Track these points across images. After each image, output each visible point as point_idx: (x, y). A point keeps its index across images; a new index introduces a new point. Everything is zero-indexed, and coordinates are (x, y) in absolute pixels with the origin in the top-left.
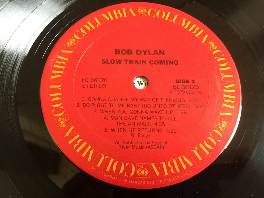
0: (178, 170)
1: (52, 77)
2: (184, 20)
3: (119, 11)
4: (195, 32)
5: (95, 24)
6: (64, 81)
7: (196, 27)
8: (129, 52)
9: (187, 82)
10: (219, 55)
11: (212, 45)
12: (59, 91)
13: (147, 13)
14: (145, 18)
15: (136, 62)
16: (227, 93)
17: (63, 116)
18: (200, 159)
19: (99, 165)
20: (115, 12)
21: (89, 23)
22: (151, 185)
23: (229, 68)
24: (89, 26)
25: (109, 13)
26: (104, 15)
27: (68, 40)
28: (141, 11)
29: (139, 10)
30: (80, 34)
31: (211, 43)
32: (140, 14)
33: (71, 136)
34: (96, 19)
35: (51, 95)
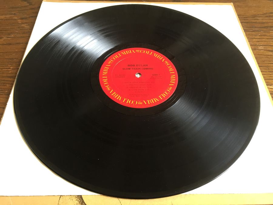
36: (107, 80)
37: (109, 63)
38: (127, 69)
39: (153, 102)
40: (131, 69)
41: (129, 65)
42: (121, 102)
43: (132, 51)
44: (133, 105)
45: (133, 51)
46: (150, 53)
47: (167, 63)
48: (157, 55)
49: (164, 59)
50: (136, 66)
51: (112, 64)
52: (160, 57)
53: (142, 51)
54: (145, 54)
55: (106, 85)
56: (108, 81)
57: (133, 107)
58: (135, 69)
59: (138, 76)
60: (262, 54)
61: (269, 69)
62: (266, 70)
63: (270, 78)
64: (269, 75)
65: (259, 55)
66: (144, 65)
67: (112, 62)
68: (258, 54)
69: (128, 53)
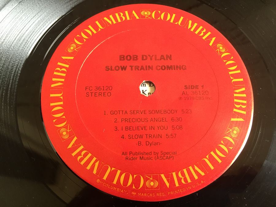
36: (62, 103)
37: (69, 51)
38: (117, 68)
39: (189, 181)
40: (128, 68)
41: (122, 58)
42: (98, 181)
43: (130, 14)
44: (134, 190)
45: (134, 12)
46: (177, 19)
47: (224, 51)
48: (196, 24)
49: (214, 39)
50: (140, 58)
51: (79, 55)
52: (205, 31)
53: (157, 15)
54: (165, 22)
55: (60, 120)
56: (66, 108)
57: (133, 196)
58: (137, 68)
59: (146, 89)
66: (162, 57)
67: (77, 45)
69: (121, 19)
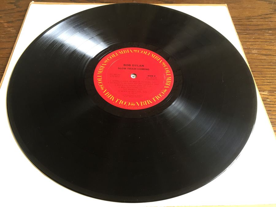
0: (146, 104)
1: (98, 73)
2: (153, 54)
3: (126, 51)
4: (157, 59)
5: (115, 55)
6: (103, 74)
7: (157, 57)
8: (129, 65)
9: (152, 76)
10: (166, 67)
11: (164, 64)
12: (101, 78)
13: (137, 52)
14: (137, 53)
15: (132, 69)
16: (168, 80)
17: (103, 86)
18: (155, 101)
19: (116, 102)
20: (124, 51)
21: (113, 54)
22: (136, 108)
23: (170, 72)
24: (113, 56)
25: (122, 51)
26: (119, 52)
27: (105, 60)
28: (135, 51)
29: (134, 51)
30: (109, 58)
31: (163, 63)
32: (134, 52)
33: (106, 93)
34: (116, 53)
35: (98, 79)
60: (256, 58)
61: (262, 74)
62: (259, 75)
63: (263, 83)
64: (263, 80)
65: (253, 59)
68: (251, 59)
